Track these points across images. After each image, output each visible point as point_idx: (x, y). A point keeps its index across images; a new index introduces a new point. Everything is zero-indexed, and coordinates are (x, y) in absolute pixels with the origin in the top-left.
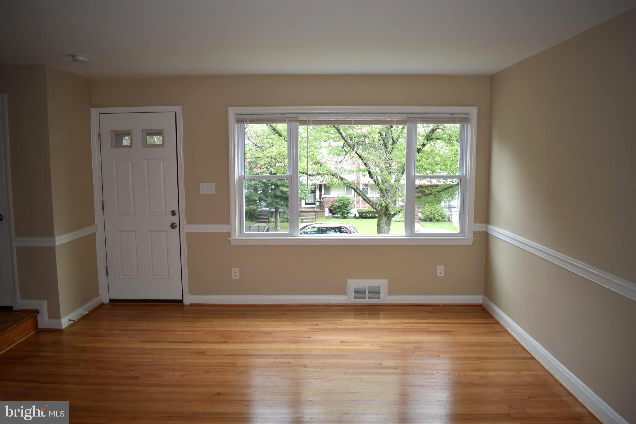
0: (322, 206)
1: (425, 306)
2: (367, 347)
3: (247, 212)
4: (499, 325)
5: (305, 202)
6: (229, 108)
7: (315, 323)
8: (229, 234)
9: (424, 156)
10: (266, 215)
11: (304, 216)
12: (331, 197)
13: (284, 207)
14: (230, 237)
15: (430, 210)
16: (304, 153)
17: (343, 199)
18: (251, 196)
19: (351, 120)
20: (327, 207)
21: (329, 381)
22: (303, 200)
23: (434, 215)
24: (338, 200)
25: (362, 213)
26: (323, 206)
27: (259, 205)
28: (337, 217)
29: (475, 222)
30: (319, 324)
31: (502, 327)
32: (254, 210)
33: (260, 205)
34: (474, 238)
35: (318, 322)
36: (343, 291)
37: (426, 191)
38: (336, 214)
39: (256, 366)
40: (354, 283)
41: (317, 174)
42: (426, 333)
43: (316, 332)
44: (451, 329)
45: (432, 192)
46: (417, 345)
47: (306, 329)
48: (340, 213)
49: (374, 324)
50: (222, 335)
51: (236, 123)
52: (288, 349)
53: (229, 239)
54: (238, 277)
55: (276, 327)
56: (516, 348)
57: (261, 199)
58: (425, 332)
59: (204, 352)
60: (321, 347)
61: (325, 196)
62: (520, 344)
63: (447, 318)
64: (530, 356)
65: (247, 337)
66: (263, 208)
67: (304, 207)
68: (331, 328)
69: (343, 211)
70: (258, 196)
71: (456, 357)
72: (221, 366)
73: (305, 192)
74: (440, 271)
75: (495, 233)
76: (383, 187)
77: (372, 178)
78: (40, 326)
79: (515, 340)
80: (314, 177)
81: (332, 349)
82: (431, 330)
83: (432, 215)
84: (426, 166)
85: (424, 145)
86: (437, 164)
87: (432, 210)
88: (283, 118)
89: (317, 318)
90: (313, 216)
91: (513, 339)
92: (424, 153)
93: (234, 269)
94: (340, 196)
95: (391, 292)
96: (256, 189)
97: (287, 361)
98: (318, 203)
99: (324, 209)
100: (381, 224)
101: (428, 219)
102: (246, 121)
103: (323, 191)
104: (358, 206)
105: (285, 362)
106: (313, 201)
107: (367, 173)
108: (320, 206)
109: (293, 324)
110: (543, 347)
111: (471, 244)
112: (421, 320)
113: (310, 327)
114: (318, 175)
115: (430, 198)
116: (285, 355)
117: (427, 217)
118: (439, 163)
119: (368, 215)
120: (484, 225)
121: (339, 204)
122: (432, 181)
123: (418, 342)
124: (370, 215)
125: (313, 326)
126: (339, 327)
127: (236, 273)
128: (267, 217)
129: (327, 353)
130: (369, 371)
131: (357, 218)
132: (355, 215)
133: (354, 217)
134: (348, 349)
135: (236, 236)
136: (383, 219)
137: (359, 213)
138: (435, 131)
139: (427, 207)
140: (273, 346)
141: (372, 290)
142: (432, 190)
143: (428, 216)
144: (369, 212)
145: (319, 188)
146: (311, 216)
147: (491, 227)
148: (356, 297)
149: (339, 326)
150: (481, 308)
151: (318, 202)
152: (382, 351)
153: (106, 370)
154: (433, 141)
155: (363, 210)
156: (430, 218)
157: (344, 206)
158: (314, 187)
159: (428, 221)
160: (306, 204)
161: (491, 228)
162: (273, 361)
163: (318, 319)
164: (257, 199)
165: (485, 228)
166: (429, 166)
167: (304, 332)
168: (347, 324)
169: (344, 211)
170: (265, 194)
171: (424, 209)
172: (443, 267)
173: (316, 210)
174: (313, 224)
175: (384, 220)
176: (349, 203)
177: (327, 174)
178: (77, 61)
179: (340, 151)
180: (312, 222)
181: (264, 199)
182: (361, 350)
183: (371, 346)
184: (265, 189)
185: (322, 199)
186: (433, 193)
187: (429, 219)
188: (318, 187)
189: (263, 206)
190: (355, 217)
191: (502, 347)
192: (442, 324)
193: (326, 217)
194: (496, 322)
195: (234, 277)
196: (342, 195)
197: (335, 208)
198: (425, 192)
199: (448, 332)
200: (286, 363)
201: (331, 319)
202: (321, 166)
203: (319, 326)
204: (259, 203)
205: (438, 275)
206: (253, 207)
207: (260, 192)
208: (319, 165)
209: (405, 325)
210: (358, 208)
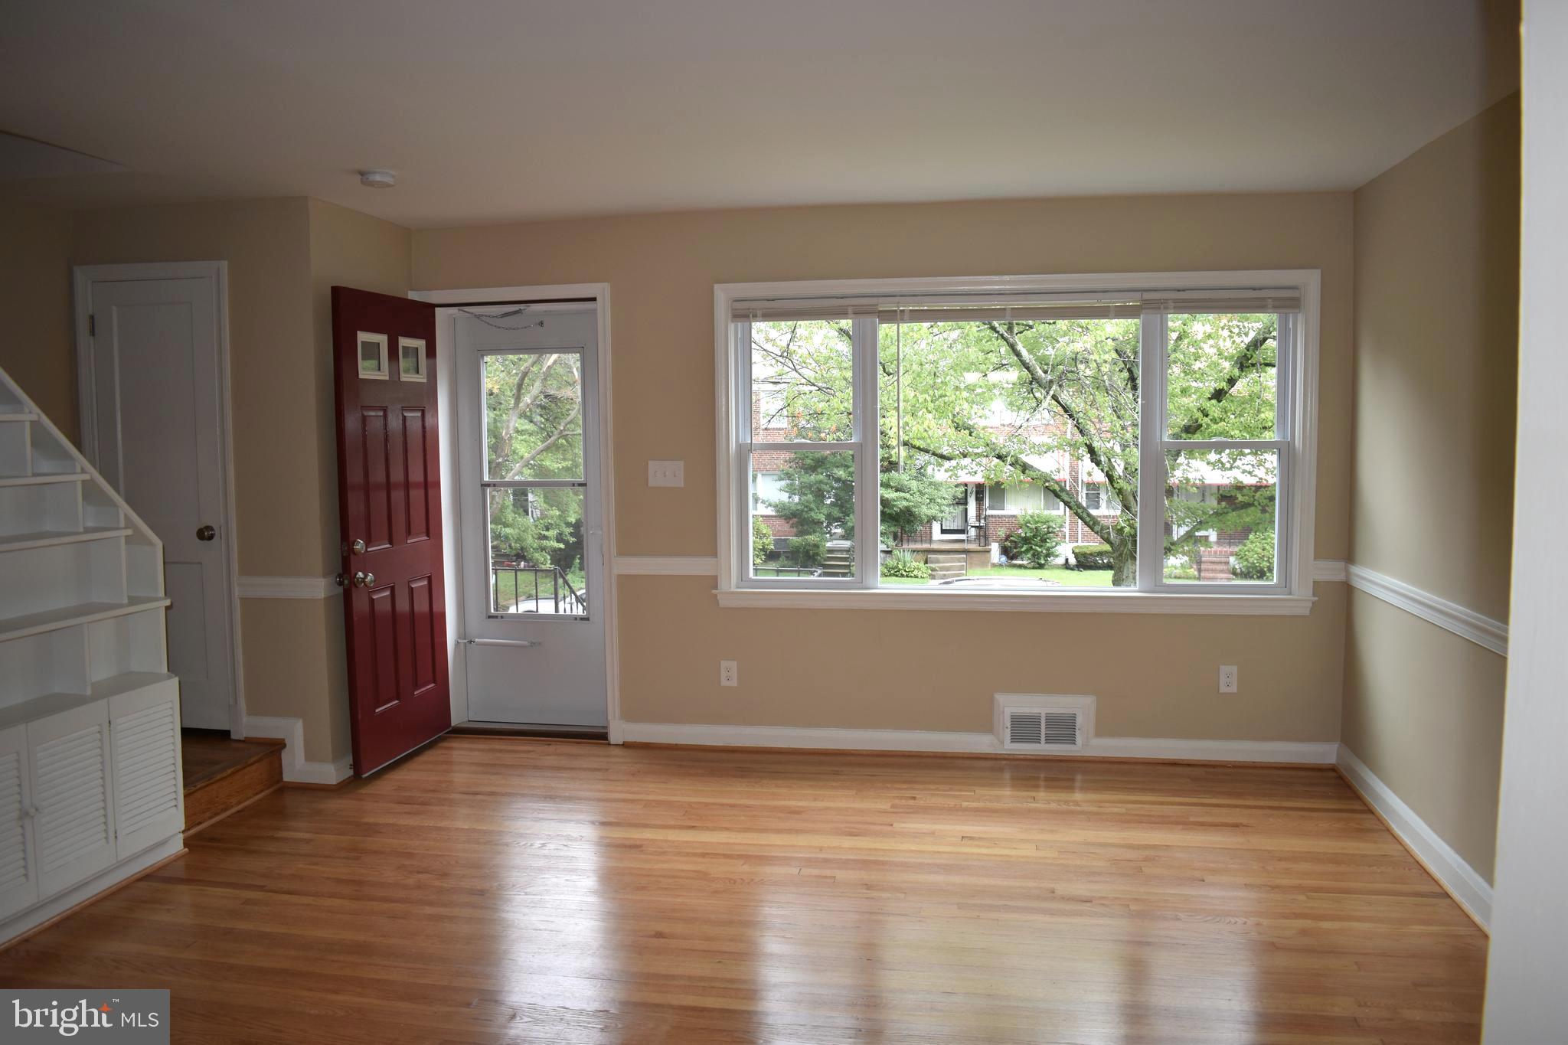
0: (983, 534)
1: (1189, 765)
2: (1028, 851)
3: (799, 552)
4: (1371, 816)
5: (942, 525)
6: (716, 286)
7: (909, 794)
8: (713, 582)
9: (1233, 408)
10: (841, 559)
11: (938, 561)
12: (1005, 516)
13: (888, 538)
14: (717, 587)
15: (1260, 551)
16: (925, 399)
17: (1037, 519)
18: (806, 512)
19: (1005, 309)
20: (995, 541)
21: (920, 921)
22: (935, 522)
23: (1270, 563)
24: (1023, 522)
25: (1084, 555)
26: (986, 538)
27: (827, 533)
28: (1020, 566)
29: (1317, 557)
30: (918, 796)
31: (1379, 820)
32: (816, 546)
33: (829, 532)
34: (1316, 599)
35: (917, 792)
36: (986, 725)
37: (1239, 496)
38: (1019, 558)
39: (753, 880)
40: (1012, 705)
41: (962, 454)
42: (1180, 827)
43: (907, 813)
44: (1245, 821)
45: (1255, 500)
46: (1147, 853)
47: (885, 805)
48: (1029, 555)
49: (1053, 801)
50: (686, 811)
51: (732, 322)
52: (834, 848)
53: (714, 591)
54: (734, 683)
55: (815, 800)
56: (1407, 869)
57: (831, 519)
58: (1178, 823)
59: (641, 846)
60: (913, 848)
61: (990, 512)
62: (1418, 862)
63: (1239, 795)
64: (1437, 890)
65: (743, 818)
66: (835, 542)
67: (939, 540)
68: (946, 806)
69: (1036, 550)
70: (825, 511)
71: (1245, 885)
72: (673, 877)
73: (939, 501)
74: (1228, 679)
75: (1363, 582)
76: (1127, 487)
77: (1098, 463)
78: (287, 777)
79: (1407, 851)
80: (953, 463)
81: (939, 852)
82: (1192, 819)
83: (1265, 563)
84: (1237, 432)
85: (1232, 382)
86: (1265, 428)
87: (1264, 550)
88: (842, 306)
89: (916, 782)
90: (960, 562)
91: (1403, 849)
92: (1232, 401)
93: (724, 664)
94: (1030, 512)
95: (1103, 729)
96: (820, 495)
97: (828, 872)
98: (973, 529)
99: (989, 544)
100: (1123, 580)
101: (1254, 572)
102: (755, 316)
103: (987, 502)
104: (1074, 538)
105: (824, 875)
106: (959, 524)
107: (1083, 451)
108: (978, 537)
109: (856, 794)
110: (1472, 867)
111: (1307, 613)
112: (1173, 796)
113: (897, 801)
114: (965, 456)
115: (1248, 515)
116: (826, 861)
117: (1253, 568)
118: (1272, 426)
119: (1100, 562)
120: (1341, 564)
121: (1026, 533)
122: (1254, 473)
123: (1154, 847)
124: (1105, 561)
125: (903, 801)
126: (965, 804)
127: (729, 673)
128: (848, 563)
129: (926, 861)
130: (1021, 903)
131: (1072, 569)
132: (1067, 560)
133: (1062, 565)
134: (978, 854)
135: (730, 584)
136: (1128, 568)
137: (1076, 556)
138: (1261, 345)
139: (1252, 542)
140: (801, 840)
141: (1053, 720)
142: (1254, 496)
143: (1254, 563)
144: (1101, 554)
145: (977, 493)
146: (955, 562)
147: (1357, 570)
148: (1015, 738)
149: (967, 803)
150: (1333, 774)
151: (972, 527)
152: (1062, 861)
153: (418, 872)
154: (1257, 370)
155: (1087, 547)
156: (1258, 569)
157: (1039, 538)
158: (963, 489)
159: (1255, 577)
160: (943, 532)
161: (1360, 573)
162: (795, 871)
163: (916, 786)
164: (822, 518)
165: (1344, 574)
166: (1245, 434)
167: (879, 812)
168: (986, 800)
169: (1040, 550)
170: (841, 506)
171: (1245, 546)
172: (1234, 669)
173: (967, 546)
174: (956, 581)
175: (1131, 570)
176: (1050, 530)
177: (985, 454)
178: (372, 184)
179: (1024, 398)
180: (959, 575)
181: (838, 519)
182: (1011, 857)
183: (1037, 849)
184: (842, 494)
185: (982, 521)
186: (1256, 503)
187: (1258, 572)
188: (974, 490)
189: (837, 536)
190: (1067, 566)
191: (1370, 866)
192: (1224, 807)
193: (994, 565)
194: (1366, 808)
195: (724, 683)
196: (1032, 511)
197: (1015, 542)
198: (1237, 498)
199: (1236, 826)
200: (826, 877)
201: (950, 786)
202: (970, 435)
203: (916, 801)
204: (826, 527)
205: (1223, 689)
206: (812, 538)
207: (828, 502)
208: (967, 432)
209: (1130, 806)
210: (1076, 544)
